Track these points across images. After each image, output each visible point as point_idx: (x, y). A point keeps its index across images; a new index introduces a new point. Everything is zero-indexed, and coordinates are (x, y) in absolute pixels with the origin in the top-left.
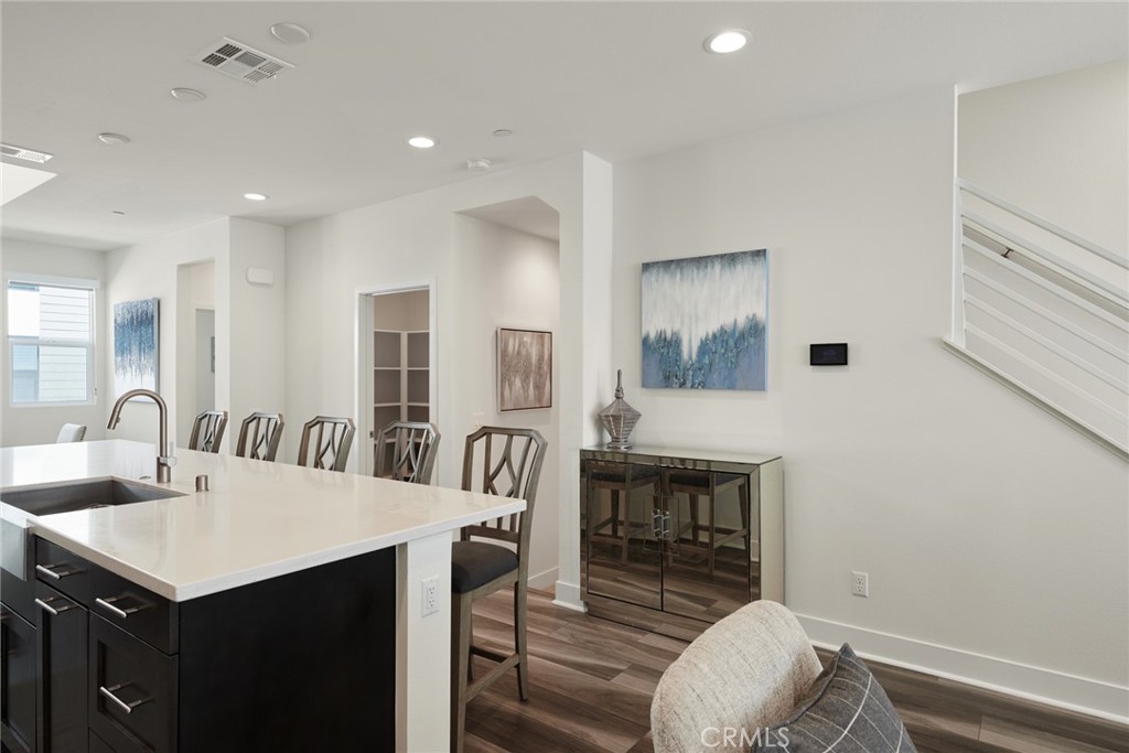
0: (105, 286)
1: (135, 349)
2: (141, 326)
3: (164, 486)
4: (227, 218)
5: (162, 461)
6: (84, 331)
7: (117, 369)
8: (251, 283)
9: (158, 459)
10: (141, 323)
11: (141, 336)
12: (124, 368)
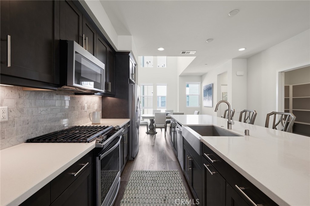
0: (201, 83)
1: (208, 95)
2: (209, 90)
3: (230, 130)
4: (231, 59)
5: (229, 122)
6: (197, 92)
7: (204, 100)
8: (237, 75)
9: (228, 122)
10: (209, 89)
11: (209, 92)
12: (205, 99)
